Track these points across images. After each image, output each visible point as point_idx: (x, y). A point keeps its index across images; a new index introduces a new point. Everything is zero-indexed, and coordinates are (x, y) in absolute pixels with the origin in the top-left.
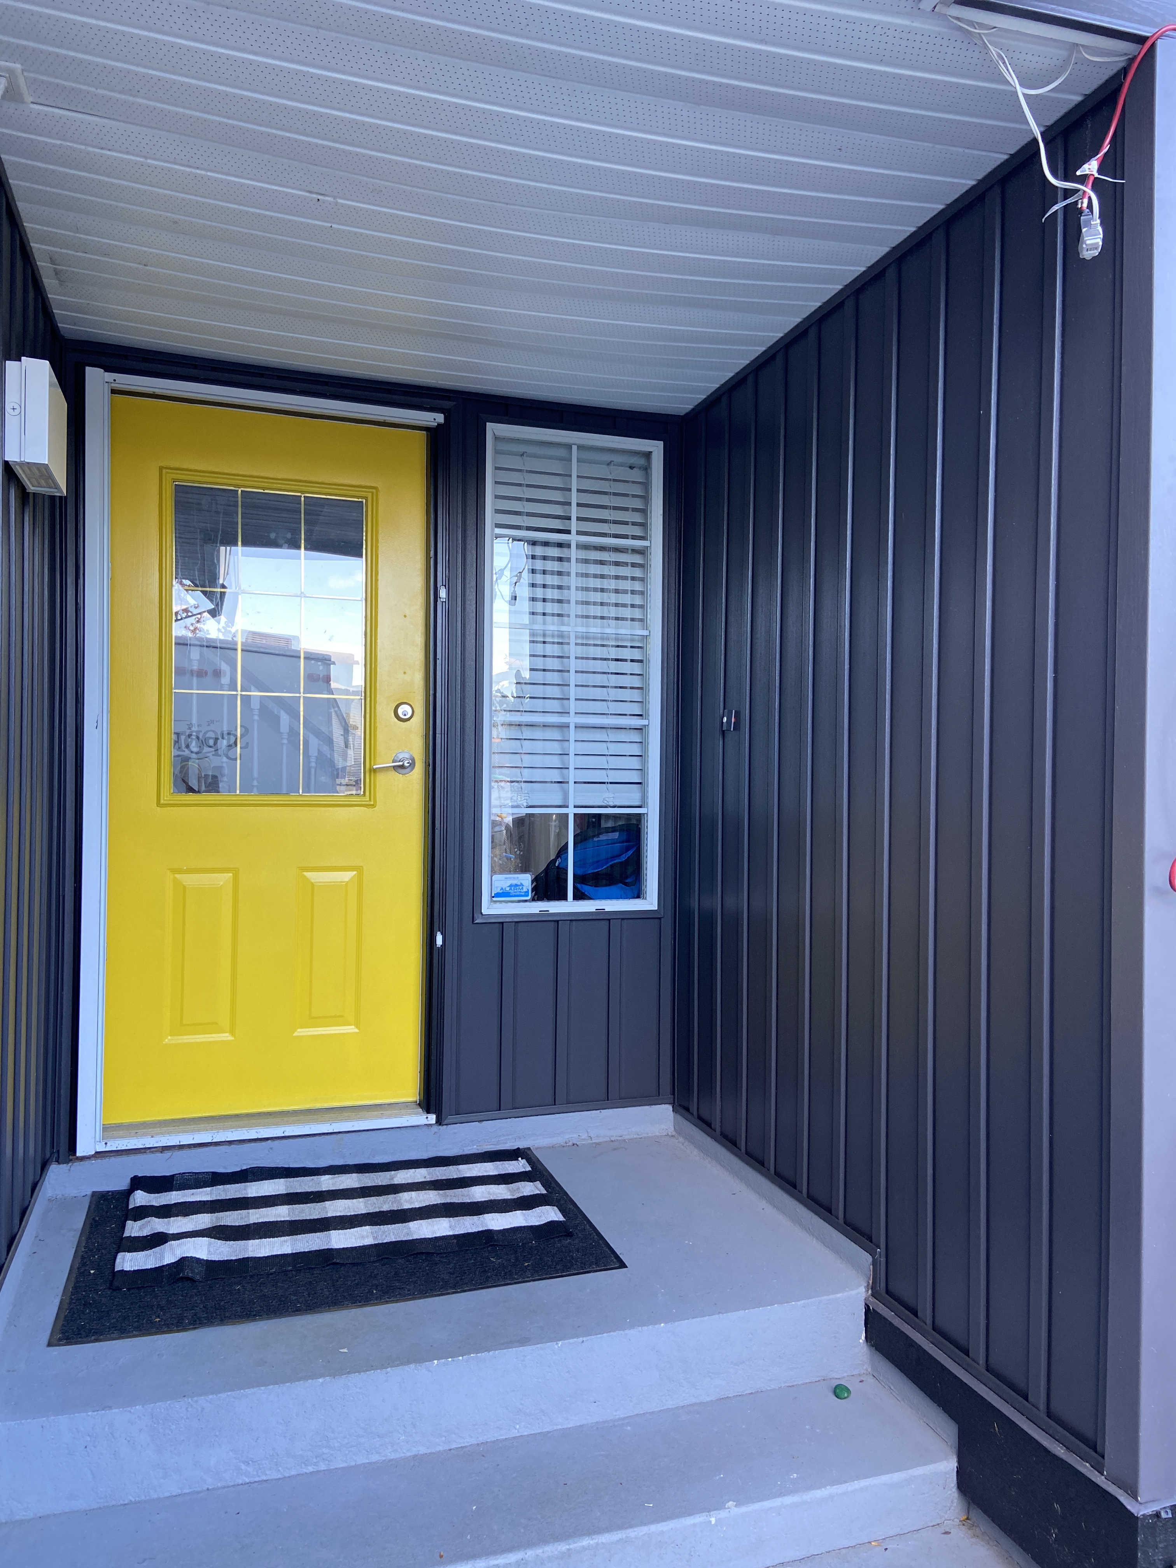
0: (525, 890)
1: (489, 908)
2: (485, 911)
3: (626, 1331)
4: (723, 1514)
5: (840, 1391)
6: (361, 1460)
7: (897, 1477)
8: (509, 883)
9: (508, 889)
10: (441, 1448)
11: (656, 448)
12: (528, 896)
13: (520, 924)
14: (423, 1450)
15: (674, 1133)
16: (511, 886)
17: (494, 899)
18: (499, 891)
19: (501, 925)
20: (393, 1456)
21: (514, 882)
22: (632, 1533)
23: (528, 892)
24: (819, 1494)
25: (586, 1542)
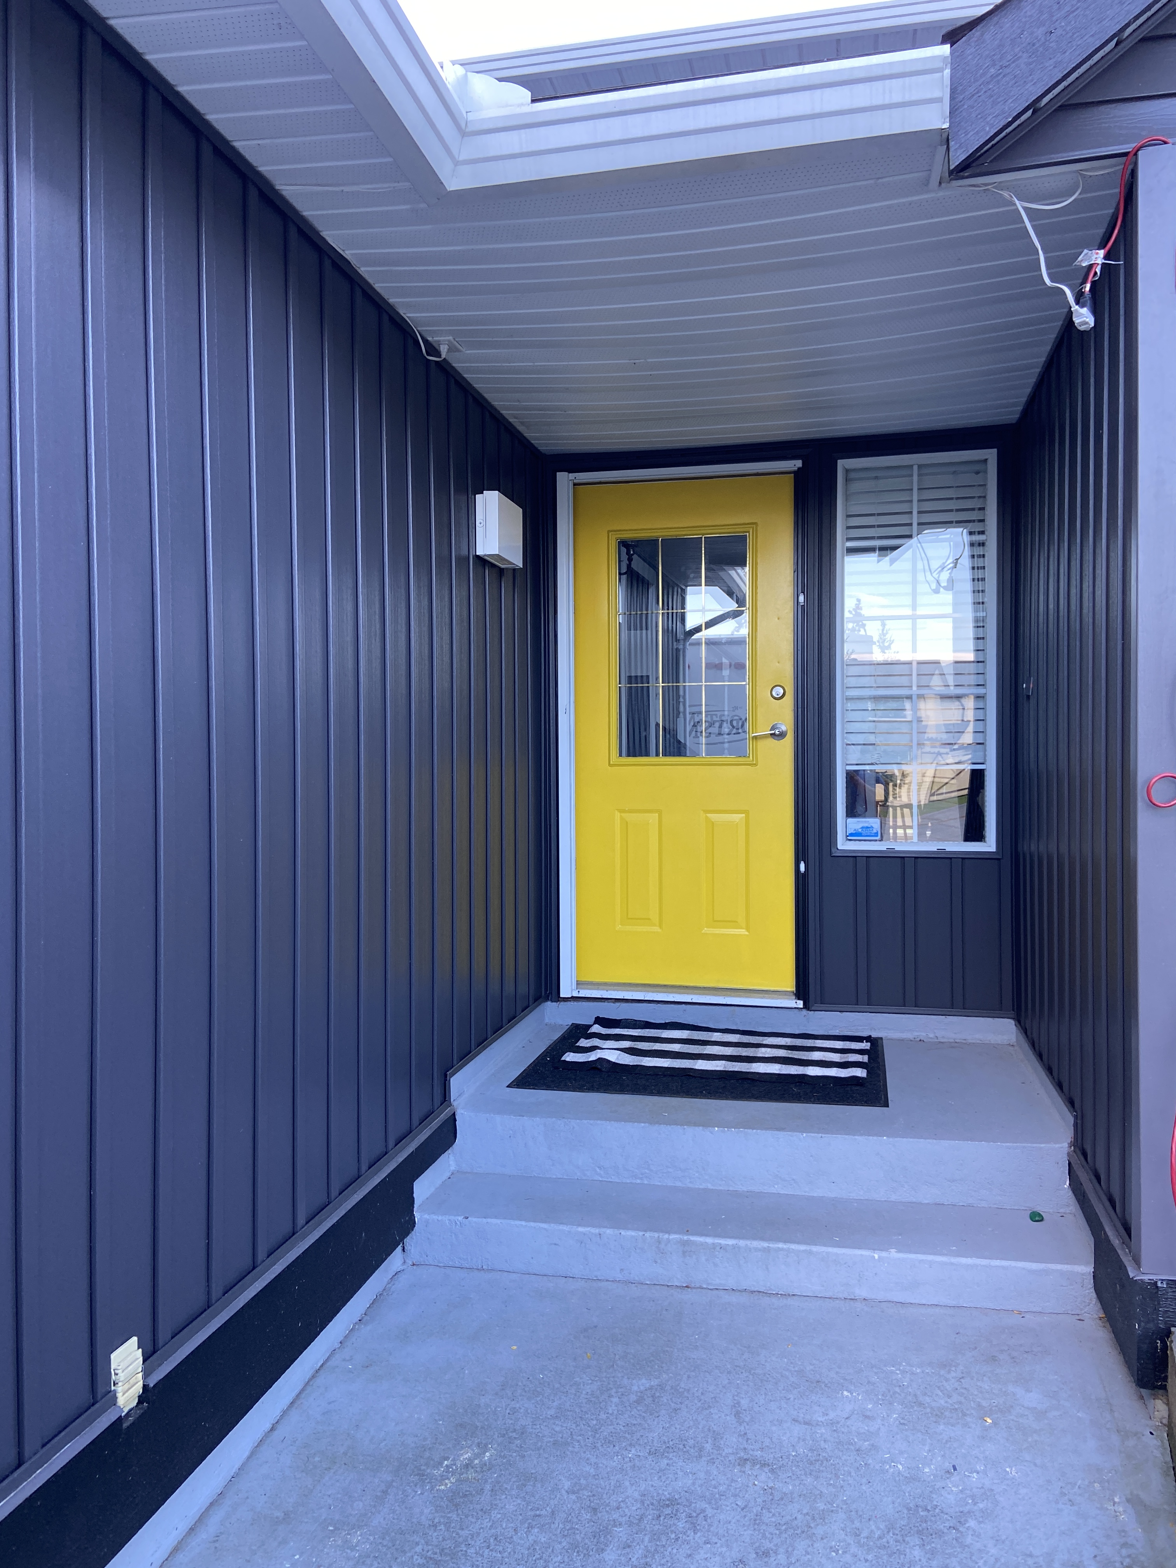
0: (875, 831)
1: (843, 845)
2: (840, 847)
3: (856, 1137)
4: (884, 1254)
5: (1036, 1217)
6: (670, 1183)
7: (1034, 1266)
8: (861, 825)
9: (860, 830)
10: (721, 1188)
11: (991, 455)
12: (877, 836)
13: (871, 859)
14: (710, 1186)
15: (1015, 1044)
16: (862, 828)
17: (849, 838)
18: (852, 831)
19: (854, 858)
20: (691, 1185)
21: (866, 825)
22: (815, 1249)
23: (877, 833)
24: (964, 1260)
25: (781, 1245)
